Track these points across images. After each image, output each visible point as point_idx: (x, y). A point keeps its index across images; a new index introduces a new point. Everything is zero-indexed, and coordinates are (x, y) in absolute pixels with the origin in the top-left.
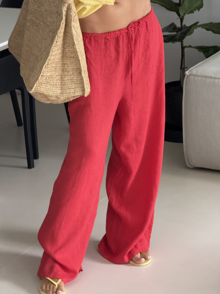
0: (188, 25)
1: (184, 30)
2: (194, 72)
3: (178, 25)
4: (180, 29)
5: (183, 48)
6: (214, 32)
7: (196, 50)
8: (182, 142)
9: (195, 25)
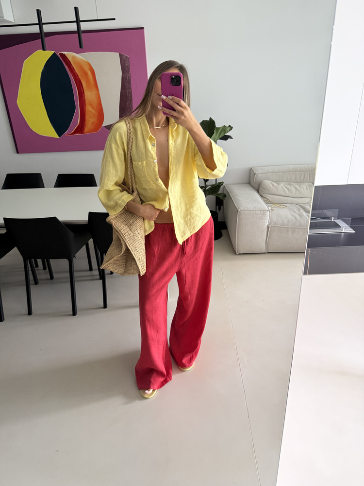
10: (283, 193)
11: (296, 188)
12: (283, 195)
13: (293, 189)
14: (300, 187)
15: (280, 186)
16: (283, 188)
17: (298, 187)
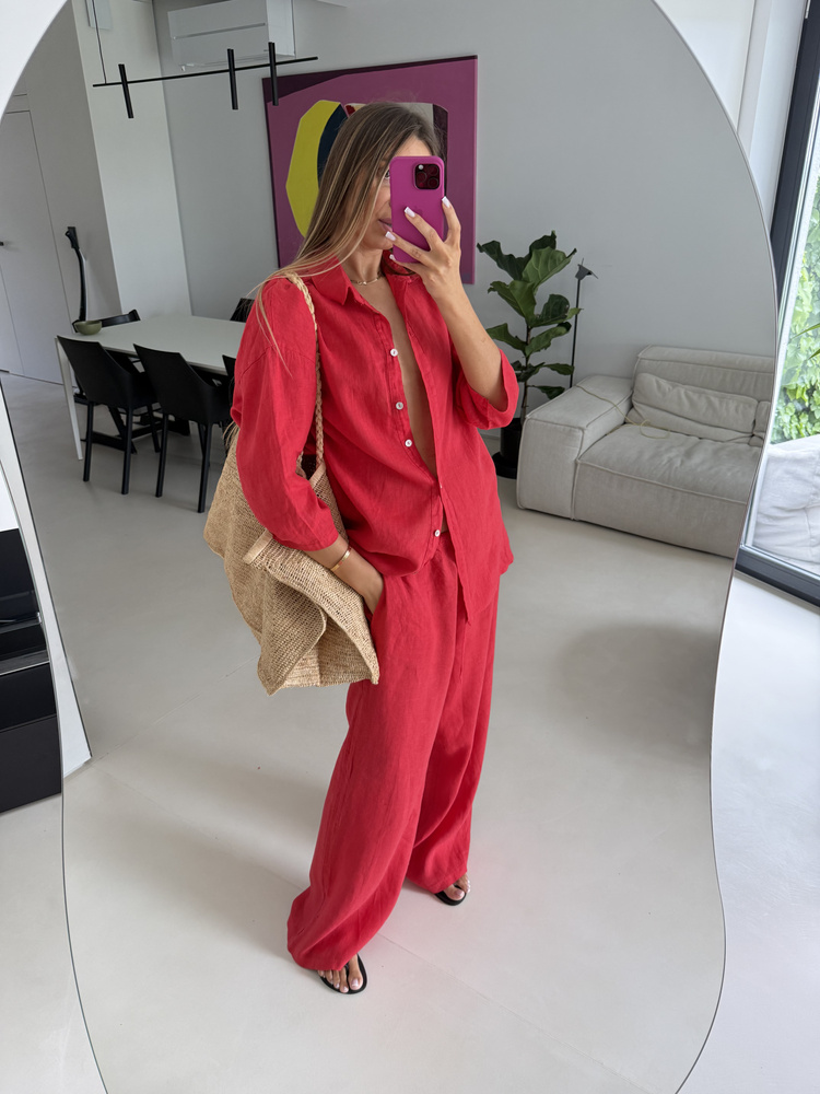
0: (534, 365)
1: (529, 370)
2: (535, 416)
3: (523, 364)
4: (525, 368)
5: (526, 387)
6: (559, 372)
7: (539, 391)
8: (515, 478)
9: (541, 365)
10: (675, 408)
11: (710, 403)
12: (676, 412)
13: (702, 403)
14: (721, 403)
15: (675, 390)
16: (680, 398)
17: (716, 401)
